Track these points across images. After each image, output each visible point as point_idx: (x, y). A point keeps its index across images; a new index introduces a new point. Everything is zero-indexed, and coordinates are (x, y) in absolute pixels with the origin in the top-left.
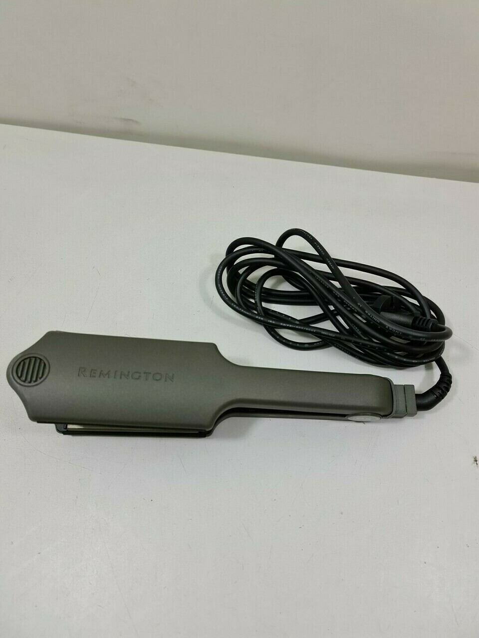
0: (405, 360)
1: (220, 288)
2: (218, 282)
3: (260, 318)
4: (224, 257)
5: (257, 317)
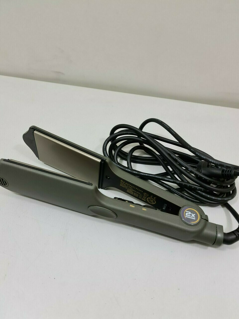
0: (204, 194)
1: (105, 153)
2: (104, 150)
3: (128, 170)
4: (109, 136)
5: (127, 169)
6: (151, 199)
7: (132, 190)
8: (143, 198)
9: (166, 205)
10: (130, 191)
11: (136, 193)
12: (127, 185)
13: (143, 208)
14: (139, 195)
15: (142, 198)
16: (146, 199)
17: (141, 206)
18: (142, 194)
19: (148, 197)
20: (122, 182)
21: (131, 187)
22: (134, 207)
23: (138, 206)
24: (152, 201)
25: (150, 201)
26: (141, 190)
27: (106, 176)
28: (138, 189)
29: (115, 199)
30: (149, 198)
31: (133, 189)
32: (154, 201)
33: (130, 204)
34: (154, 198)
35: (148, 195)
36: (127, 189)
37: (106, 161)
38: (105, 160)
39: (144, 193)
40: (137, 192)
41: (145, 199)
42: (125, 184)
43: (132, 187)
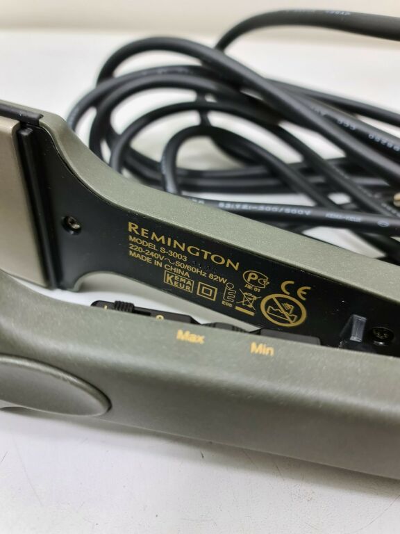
6: (282, 301)
7: (186, 270)
8: (240, 305)
9: (363, 319)
10: (178, 275)
11: (207, 280)
12: (159, 244)
13: (254, 345)
14: (221, 287)
15: (234, 305)
16: (257, 304)
17: (238, 334)
18: (236, 279)
19: (264, 293)
20: (133, 234)
21: (178, 250)
22: (200, 339)
23: (224, 331)
24: (285, 310)
25: (276, 314)
26: (229, 261)
27: (66, 218)
28: (212, 257)
29: (95, 308)
30: (273, 296)
31: (192, 261)
32: (297, 312)
33: (180, 328)
34: (300, 292)
35: (266, 282)
36: (163, 269)
37: (41, 120)
38: (35, 116)
39: (247, 276)
40: (211, 276)
41: (251, 306)
42: (149, 240)
43: (185, 253)
